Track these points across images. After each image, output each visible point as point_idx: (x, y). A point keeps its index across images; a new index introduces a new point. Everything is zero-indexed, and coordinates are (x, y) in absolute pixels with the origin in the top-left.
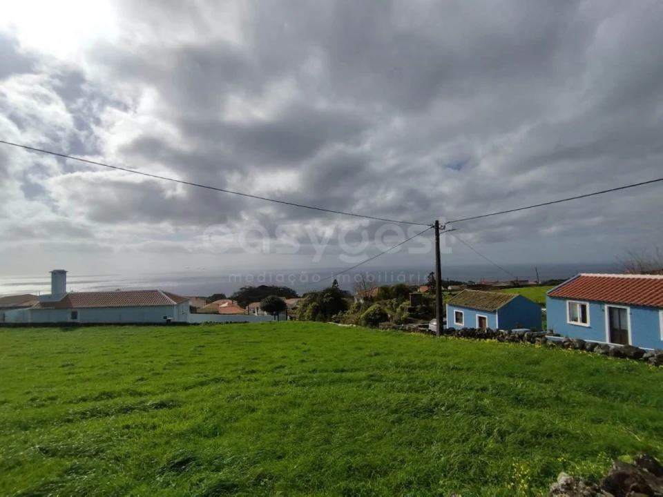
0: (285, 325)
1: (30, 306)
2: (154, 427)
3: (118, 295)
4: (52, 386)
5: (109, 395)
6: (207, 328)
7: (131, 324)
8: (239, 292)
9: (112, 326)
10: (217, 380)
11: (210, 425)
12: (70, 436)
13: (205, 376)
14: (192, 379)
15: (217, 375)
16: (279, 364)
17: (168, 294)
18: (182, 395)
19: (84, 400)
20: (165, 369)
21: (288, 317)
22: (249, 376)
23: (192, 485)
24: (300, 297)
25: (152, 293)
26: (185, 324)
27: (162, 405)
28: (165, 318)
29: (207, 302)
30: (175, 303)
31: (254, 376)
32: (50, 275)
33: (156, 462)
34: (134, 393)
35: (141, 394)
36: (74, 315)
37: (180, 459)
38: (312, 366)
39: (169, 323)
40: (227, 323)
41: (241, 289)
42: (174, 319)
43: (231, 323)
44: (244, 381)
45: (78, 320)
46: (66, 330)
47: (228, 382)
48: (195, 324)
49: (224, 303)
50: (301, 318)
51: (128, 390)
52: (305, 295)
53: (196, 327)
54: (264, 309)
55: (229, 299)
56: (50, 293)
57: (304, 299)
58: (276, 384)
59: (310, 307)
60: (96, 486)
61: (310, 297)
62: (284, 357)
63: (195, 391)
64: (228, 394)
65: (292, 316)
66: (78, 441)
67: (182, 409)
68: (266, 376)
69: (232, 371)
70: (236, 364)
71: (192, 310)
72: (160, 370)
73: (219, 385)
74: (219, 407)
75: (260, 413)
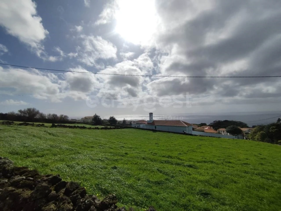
0: (243, 142)
1: (145, 124)
2: (190, 175)
3: (166, 121)
4: (155, 150)
5: (171, 157)
6: (200, 138)
7: (172, 132)
8: (213, 123)
9: (166, 132)
10: (212, 162)
11: (214, 181)
12: (164, 168)
13: (205, 159)
14: (200, 159)
15: (211, 160)
16: (245, 162)
17: (184, 122)
19: (164, 156)
20: (187, 152)
21: (245, 138)
22: (228, 164)
23: (213, 206)
24: (250, 128)
25: (179, 122)
26: (191, 135)
27: (190, 166)
28: (183, 131)
29: (198, 127)
30: (187, 126)
31: (231, 165)
32: (149, 114)
33: (194, 189)
34: (179, 159)
35: (181, 160)
36: (156, 128)
37: (204, 192)
38: (271, 169)
39: (185, 134)
40: (210, 137)
41: (214, 121)
42: (187, 132)
43: (212, 137)
44: (226, 166)
45: (157, 129)
46: (154, 132)
47: (217, 164)
48: (195, 135)
49: (206, 127)
50: (253, 139)
51: (177, 157)
52: (254, 127)
53: (196, 137)
54: (228, 132)
55: (208, 125)
56: (149, 120)
57: (254, 129)
58: (246, 172)
59: (259, 133)
60: (176, 189)
61: (259, 128)
62: (247, 159)
63: (203, 164)
64: (219, 170)
65: (247, 137)
66: (166, 170)
67: (199, 170)
68: (238, 167)
69: (218, 160)
70: (219, 157)
71: (193, 129)
72: (186, 152)
73: (213, 165)
74: (216, 175)
75: (240, 185)
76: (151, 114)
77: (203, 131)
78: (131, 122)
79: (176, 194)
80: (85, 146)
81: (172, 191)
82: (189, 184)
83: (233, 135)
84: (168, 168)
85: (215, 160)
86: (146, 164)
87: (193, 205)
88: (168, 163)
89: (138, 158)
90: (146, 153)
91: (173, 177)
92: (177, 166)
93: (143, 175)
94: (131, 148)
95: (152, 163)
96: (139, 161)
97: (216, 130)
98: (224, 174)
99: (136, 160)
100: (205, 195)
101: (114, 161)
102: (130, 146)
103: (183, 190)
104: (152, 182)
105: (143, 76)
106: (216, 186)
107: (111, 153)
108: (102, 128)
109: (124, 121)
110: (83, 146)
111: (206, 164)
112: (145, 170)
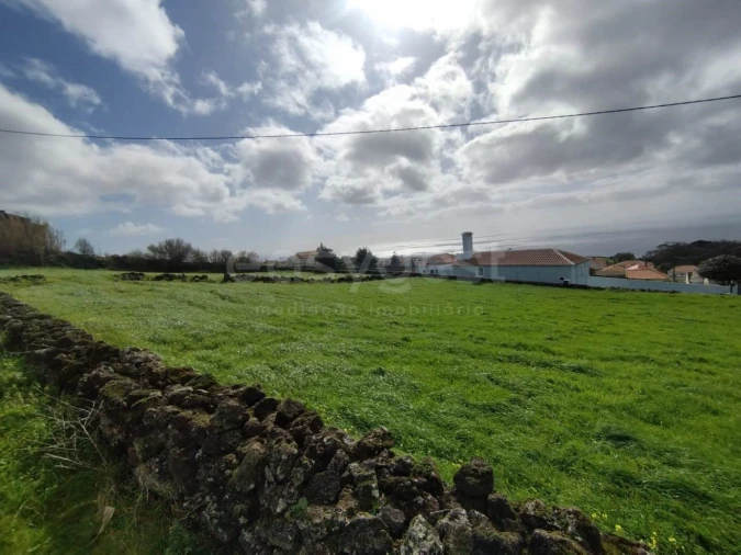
1: (451, 263)
2: (578, 390)
3: (511, 254)
4: (479, 329)
5: (525, 347)
6: (614, 295)
7: (529, 283)
8: (655, 252)
11: (648, 408)
12: (505, 373)
13: (625, 350)
14: (609, 351)
15: (643, 353)
17: (564, 254)
18: (601, 366)
19: (505, 345)
20: (572, 333)
22: (696, 366)
23: (640, 467)
25: (548, 253)
26: (585, 288)
27: (580, 370)
28: (562, 279)
29: (608, 264)
30: (573, 263)
31: (706, 367)
32: (462, 237)
33: (589, 426)
34: (548, 351)
35: (554, 354)
36: (481, 272)
39: (566, 285)
40: (643, 290)
41: (660, 247)
42: (572, 281)
43: (649, 291)
44: (688, 370)
45: (485, 277)
46: (476, 285)
47: (661, 365)
48: (598, 289)
49: (633, 265)
51: (541, 347)
53: (599, 293)
54: (703, 275)
55: (640, 259)
56: (461, 252)
63: (617, 364)
64: (665, 380)
66: (512, 379)
67: (605, 380)
68: (731, 372)
69: (665, 353)
70: (669, 346)
71: (592, 272)
72: (568, 334)
73: (649, 366)
74: (656, 392)
75: (731, 420)
76: (467, 237)
77: (623, 277)
78: (414, 260)
79: (537, 436)
80: (304, 323)
81: (528, 429)
82: (574, 413)
83: (723, 284)
84: (518, 374)
85: (655, 354)
86: (457, 363)
87: (584, 461)
88: (517, 362)
89: (436, 349)
90: (455, 337)
91: (530, 395)
92: (541, 370)
93: (449, 390)
94: (417, 326)
95: (473, 362)
96: (438, 357)
97: (664, 270)
98: (680, 392)
99: (430, 353)
100: (621, 439)
101: (377, 355)
102: (415, 321)
103: (557, 427)
104: (475, 406)
105: (443, 127)
106: (654, 420)
107: (368, 338)
108: (341, 280)
109: (395, 259)
110: (299, 322)
111: (627, 364)
112: (455, 377)
